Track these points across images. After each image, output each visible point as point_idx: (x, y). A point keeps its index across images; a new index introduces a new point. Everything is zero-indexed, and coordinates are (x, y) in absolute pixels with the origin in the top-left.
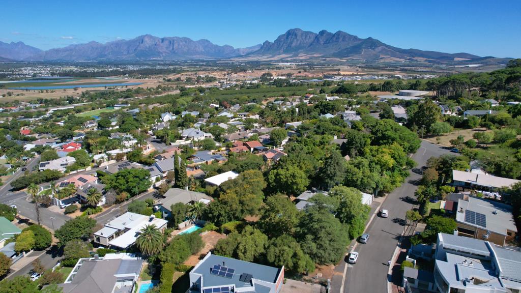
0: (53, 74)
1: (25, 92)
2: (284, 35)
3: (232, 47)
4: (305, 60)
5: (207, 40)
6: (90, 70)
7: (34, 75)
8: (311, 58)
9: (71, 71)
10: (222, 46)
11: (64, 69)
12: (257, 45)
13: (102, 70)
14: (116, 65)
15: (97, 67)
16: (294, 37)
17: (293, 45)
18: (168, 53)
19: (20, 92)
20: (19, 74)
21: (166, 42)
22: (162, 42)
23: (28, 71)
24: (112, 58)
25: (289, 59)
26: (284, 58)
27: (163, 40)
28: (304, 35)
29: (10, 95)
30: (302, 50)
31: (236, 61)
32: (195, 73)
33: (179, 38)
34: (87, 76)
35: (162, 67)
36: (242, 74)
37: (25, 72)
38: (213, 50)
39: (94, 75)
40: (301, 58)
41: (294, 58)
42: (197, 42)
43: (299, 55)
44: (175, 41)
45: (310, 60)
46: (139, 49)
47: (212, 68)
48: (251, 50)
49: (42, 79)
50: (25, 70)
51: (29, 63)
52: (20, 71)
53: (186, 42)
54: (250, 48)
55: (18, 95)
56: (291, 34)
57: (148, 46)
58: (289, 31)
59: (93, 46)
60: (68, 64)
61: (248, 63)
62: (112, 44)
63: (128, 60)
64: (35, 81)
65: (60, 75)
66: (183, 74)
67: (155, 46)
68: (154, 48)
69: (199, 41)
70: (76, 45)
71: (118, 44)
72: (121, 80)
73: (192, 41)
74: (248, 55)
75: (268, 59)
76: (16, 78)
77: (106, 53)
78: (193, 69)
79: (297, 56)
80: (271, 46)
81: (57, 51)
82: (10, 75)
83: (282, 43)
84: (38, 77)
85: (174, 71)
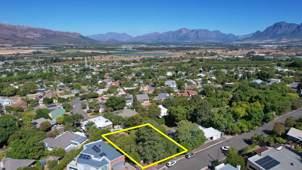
0: (134, 48)
1: (119, 57)
2: (272, 26)
3: (234, 35)
4: (286, 43)
5: (218, 31)
6: (151, 47)
7: (126, 49)
8: (291, 42)
9: (142, 47)
10: (227, 34)
11: (140, 46)
12: (251, 34)
13: (157, 47)
14: (165, 45)
15: (155, 46)
16: (279, 27)
17: (279, 33)
18: (195, 38)
19: (117, 56)
20: (120, 48)
21: (194, 32)
22: (192, 32)
23: (124, 47)
24: (164, 40)
25: (273, 43)
26: (269, 42)
27: (192, 31)
28: (288, 26)
29: (112, 58)
30: (285, 37)
31: (235, 43)
32: (205, 50)
33: (201, 29)
34: (148, 50)
35: (189, 46)
36: (235, 52)
37: (123, 47)
38: (222, 36)
39: (152, 49)
40: (283, 42)
41: (278, 42)
42: (212, 32)
43: (282, 40)
44: (199, 32)
45: (290, 43)
46: (179, 36)
47: (218, 47)
48: (246, 37)
49: (128, 51)
50: (123, 46)
51: (126, 43)
52: (121, 47)
53: (205, 32)
54: (246, 35)
55: (115, 58)
56: (277, 26)
57: (184, 34)
58: (276, 24)
59: (156, 34)
60: (142, 44)
61: (243, 45)
62: (165, 33)
63: (172, 42)
64: (124, 52)
65: (137, 49)
66: (199, 50)
67: (188, 35)
68: (187, 35)
69: (214, 31)
70: (148, 34)
71: (168, 33)
72: (164, 53)
73: (210, 31)
74: (244, 40)
75: (257, 43)
76: (118, 50)
77: (162, 38)
78: (206, 48)
79: (280, 40)
80: (261, 34)
81: (139, 37)
82: (116, 49)
83: (270, 32)
84: (127, 50)
85: (195, 49)
